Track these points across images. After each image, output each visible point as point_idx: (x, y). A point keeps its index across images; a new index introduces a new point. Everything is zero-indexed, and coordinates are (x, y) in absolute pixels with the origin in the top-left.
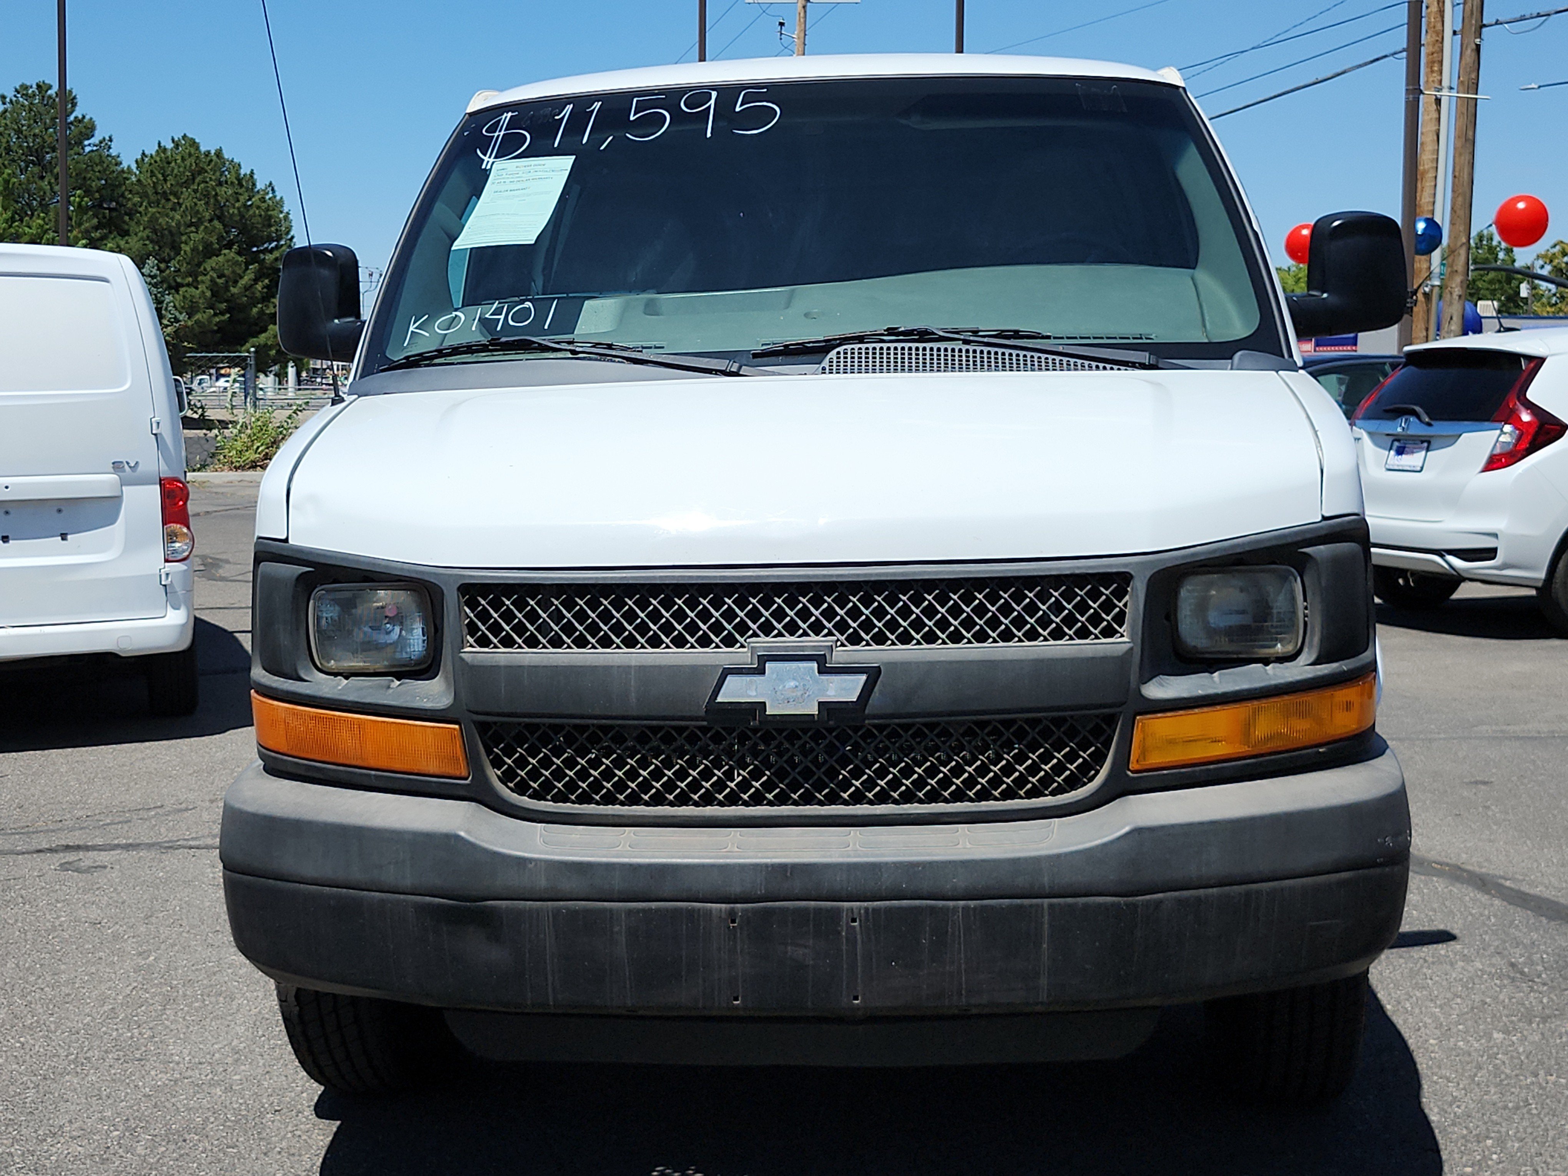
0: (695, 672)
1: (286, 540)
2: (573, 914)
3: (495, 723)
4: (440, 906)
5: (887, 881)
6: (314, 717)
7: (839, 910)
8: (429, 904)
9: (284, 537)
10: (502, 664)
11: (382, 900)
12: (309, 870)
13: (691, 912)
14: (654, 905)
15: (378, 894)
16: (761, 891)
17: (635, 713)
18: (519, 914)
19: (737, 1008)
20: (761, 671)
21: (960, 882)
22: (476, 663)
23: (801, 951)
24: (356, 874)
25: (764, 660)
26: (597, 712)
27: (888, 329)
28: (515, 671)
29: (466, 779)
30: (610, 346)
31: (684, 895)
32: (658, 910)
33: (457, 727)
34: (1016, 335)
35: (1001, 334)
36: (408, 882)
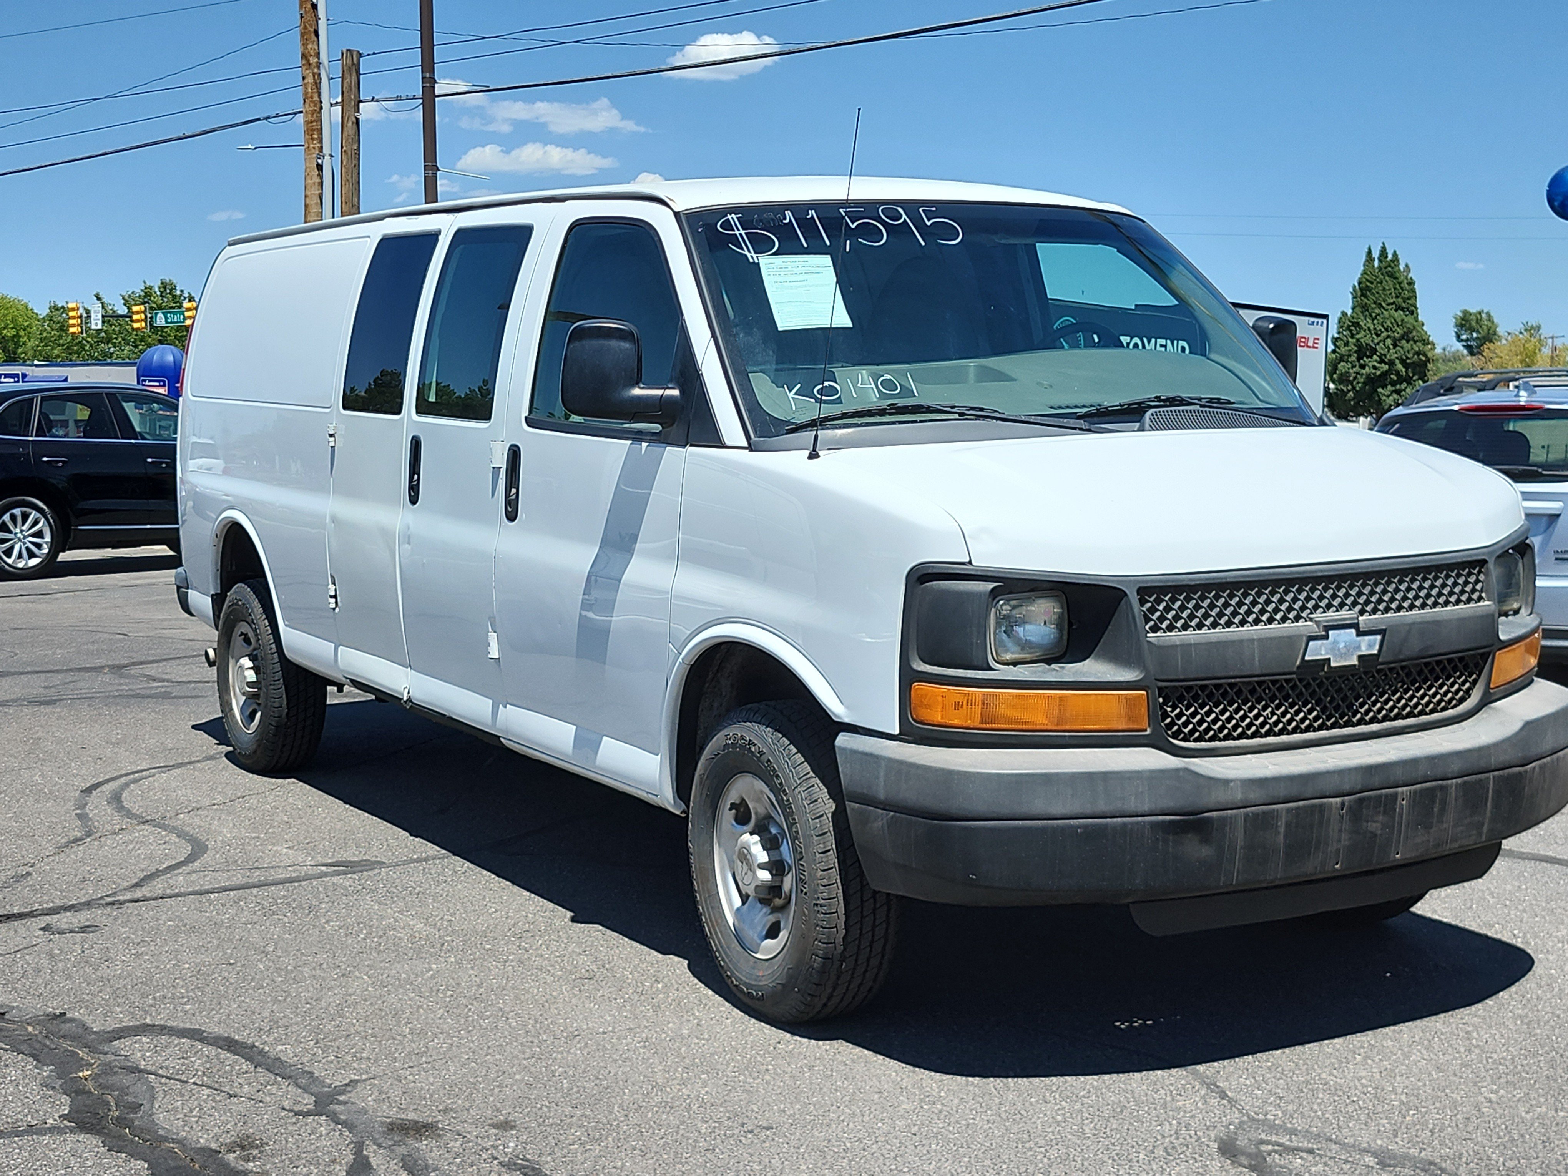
0: (1290, 641)
1: (970, 563)
2: (1256, 815)
3: (1166, 687)
4: (1170, 822)
5: (1422, 771)
6: (1018, 696)
7: (1396, 794)
8: (1163, 822)
9: (967, 560)
10: (1178, 643)
11: (1125, 825)
12: (1057, 809)
13: (1321, 805)
14: (1301, 803)
15: (1119, 819)
16: (1359, 787)
17: (1257, 672)
18: (1223, 820)
19: (1337, 870)
20: (1326, 637)
21: (1456, 767)
22: (1161, 644)
23: (1374, 825)
24: (1102, 806)
25: (1328, 628)
26: (1236, 673)
28: (1186, 647)
29: (1146, 730)
30: (982, 409)
31: (1318, 795)
32: (1304, 807)
33: (1144, 692)
34: (1218, 400)
36: (1146, 808)
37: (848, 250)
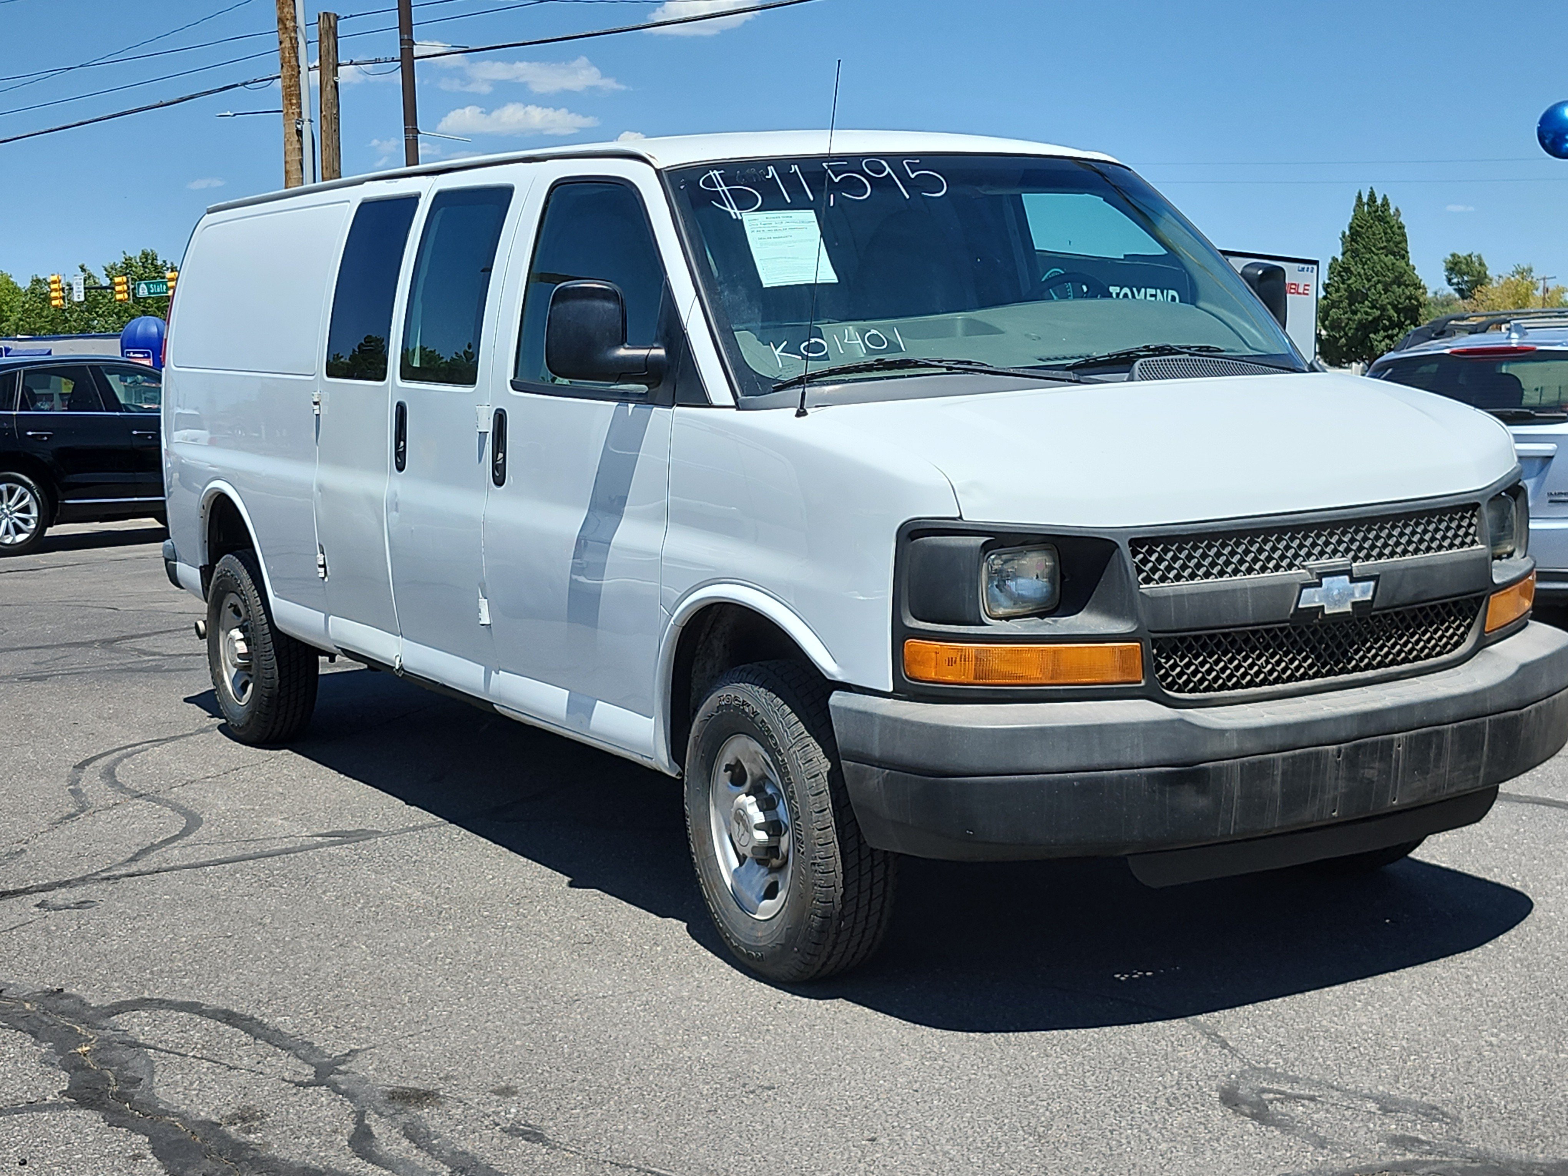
0: (1284, 588)
1: (961, 517)
2: (1252, 764)
3: (1160, 639)
4: (1168, 772)
5: (1416, 716)
6: (1011, 651)
7: (1392, 740)
8: (1161, 773)
9: (958, 515)
10: (1171, 594)
11: (1120, 776)
12: (1053, 762)
13: (1318, 753)
14: (1297, 751)
15: (1115, 772)
16: (1356, 734)
17: (1252, 622)
18: (1219, 769)
19: (1334, 817)
20: (1320, 584)
21: (1451, 711)
22: (1154, 595)
23: (1371, 771)
24: (1098, 759)
25: (1321, 576)
26: (1230, 623)
27: (1145, 347)
28: (1179, 598)
29: (1140, 682)
30: (970, 363)
31: (1315, 743)
32: (1300, 755)
33: (1138, 644)
34: (1208, 349)
35: (1200, 349)
36: (1142, 759)
37: (832, 204)
